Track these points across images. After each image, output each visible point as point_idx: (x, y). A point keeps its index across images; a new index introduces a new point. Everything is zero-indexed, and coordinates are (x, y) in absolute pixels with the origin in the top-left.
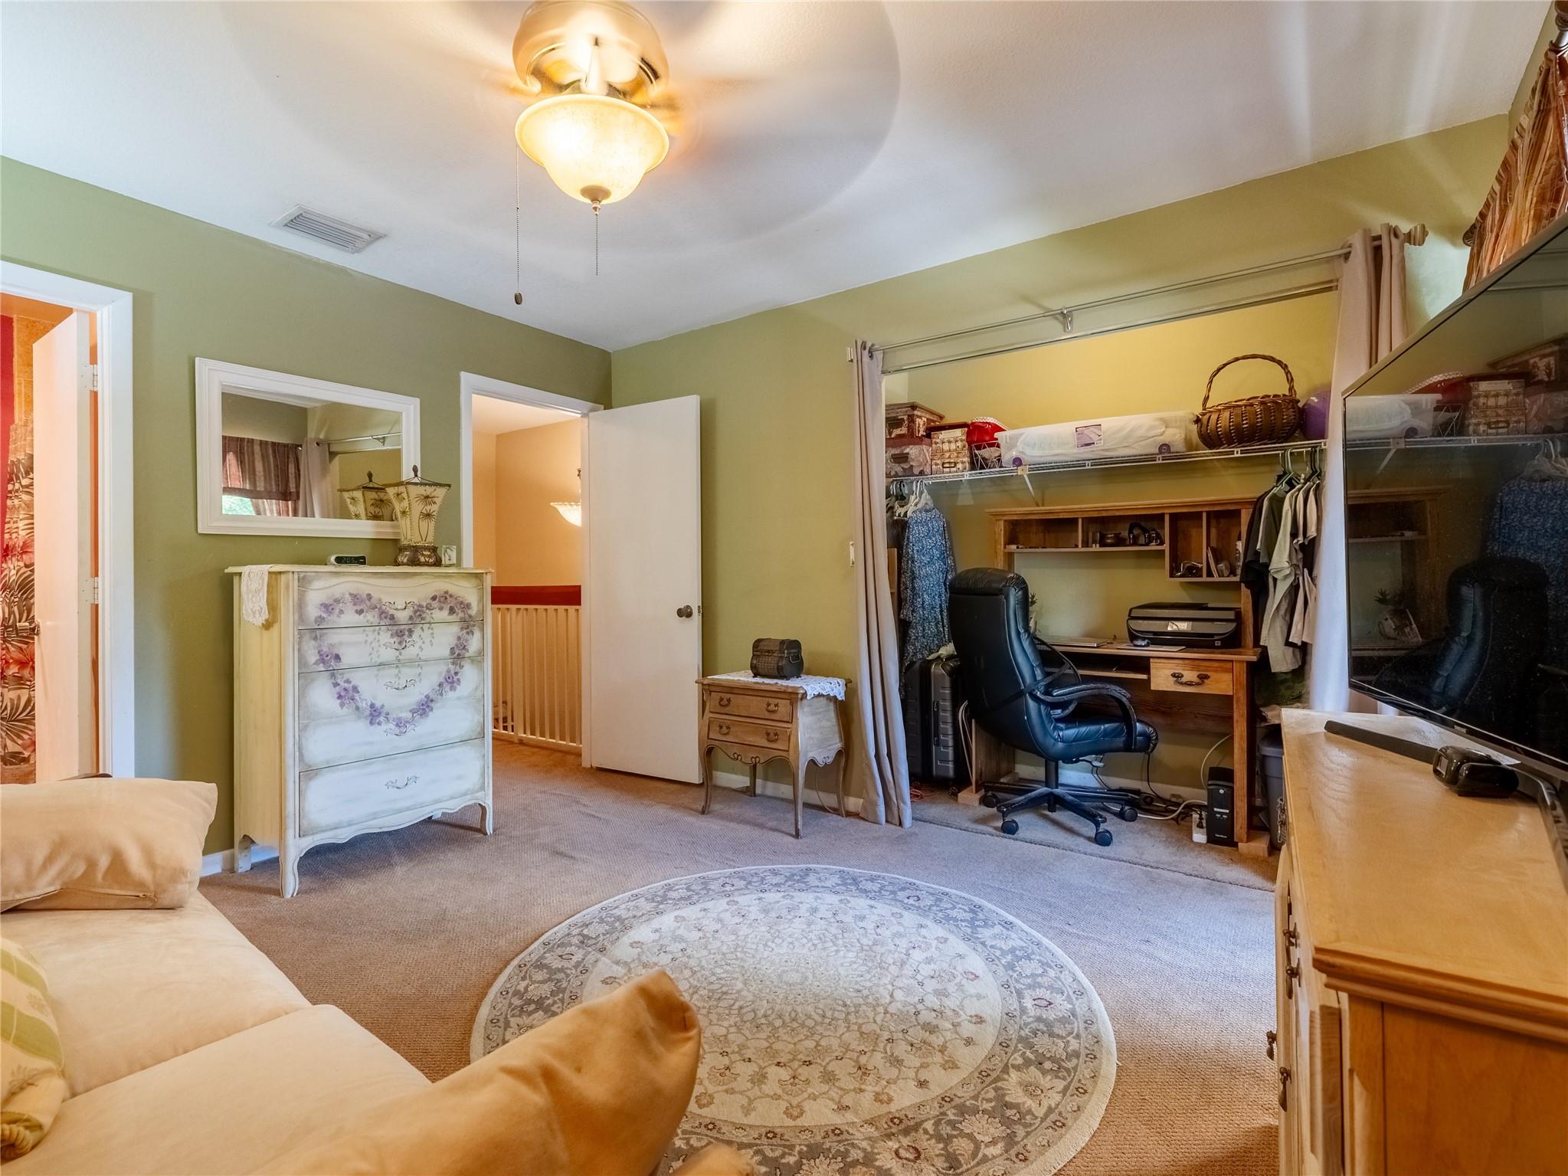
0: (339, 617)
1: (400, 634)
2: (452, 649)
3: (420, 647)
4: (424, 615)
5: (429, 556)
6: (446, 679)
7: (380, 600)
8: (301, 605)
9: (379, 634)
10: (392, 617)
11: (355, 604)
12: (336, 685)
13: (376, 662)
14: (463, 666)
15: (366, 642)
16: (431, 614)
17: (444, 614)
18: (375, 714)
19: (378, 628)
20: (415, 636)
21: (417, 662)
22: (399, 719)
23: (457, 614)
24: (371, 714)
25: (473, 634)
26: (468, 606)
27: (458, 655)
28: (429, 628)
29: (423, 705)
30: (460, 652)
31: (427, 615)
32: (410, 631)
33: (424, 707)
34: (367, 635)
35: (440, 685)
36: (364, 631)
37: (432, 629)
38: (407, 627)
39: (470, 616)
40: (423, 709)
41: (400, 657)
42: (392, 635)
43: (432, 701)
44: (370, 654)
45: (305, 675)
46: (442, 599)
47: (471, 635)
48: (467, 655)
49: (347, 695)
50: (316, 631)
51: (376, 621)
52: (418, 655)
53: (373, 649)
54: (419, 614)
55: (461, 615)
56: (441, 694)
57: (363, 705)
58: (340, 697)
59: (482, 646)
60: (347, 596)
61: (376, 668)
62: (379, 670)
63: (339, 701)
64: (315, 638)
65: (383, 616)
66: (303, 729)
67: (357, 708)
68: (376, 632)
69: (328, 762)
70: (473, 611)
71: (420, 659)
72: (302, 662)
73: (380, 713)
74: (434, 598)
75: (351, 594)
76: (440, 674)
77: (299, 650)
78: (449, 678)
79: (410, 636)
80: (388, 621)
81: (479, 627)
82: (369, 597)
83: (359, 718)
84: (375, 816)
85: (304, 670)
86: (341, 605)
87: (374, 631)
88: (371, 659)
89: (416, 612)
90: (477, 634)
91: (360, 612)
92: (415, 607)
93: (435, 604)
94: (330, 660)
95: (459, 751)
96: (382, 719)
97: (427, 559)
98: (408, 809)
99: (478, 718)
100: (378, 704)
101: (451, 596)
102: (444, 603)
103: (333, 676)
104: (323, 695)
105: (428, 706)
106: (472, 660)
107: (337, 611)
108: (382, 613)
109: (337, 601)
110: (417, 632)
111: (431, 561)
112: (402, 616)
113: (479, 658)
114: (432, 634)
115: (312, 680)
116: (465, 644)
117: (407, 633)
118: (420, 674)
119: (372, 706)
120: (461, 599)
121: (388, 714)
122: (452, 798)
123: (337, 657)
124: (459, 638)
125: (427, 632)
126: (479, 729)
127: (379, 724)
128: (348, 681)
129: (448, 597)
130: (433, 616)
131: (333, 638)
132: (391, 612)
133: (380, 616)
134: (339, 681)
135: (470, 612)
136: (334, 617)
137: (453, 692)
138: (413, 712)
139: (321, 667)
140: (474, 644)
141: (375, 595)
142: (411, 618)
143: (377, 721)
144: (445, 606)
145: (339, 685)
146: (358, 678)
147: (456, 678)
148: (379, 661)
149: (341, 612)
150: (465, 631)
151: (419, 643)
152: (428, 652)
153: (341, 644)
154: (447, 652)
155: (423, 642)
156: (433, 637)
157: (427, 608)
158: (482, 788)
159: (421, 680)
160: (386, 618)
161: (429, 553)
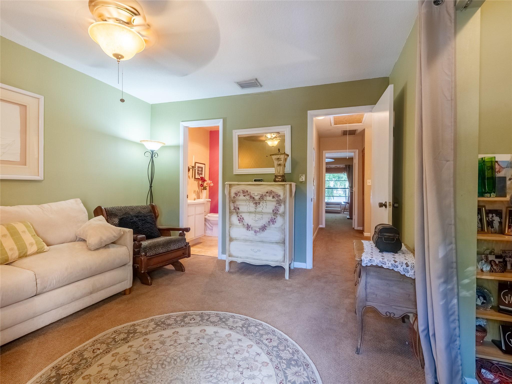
0: (239, 197)
1: (256, 203)
2: (273, 210)
3: (262, 208)
4: (264, 198)
5: (280, 179)
6: (271, 220)
7: (250, 192)
8: (230, 193)
9: (250, 203)
10: (254, 198)
11: (243, 193)
12: (238, 216)
13: (249, 211)
14: (277, 217)
15: (246, 205)
16: (266, 198)
17: (271, 198)
18: (248, 227)
19: (249, 201)
20: (261, 204)
21: (261, 213)
22: (255, 230)
23: (275, 199)
24: (247, 227)
25: (281, 206)
26: (280, 196)
27: (275, 212)
28: (265, 202)
29: (263, 227)
30: (276, 212)
31: (265, 198)
32: (259, 203)
33: (263, 228)
34: (246, 203)
35: (269, 222)
36: (246, 201)
37: (266, 203)
38: (258, 201)
39: (280, 199)
40: (263, 229)
41: (256, 211)
42: (253, 203)
43: (266, 227)
44: (247, 209)
45: (231, 213)
46: (270, 193)
47: (280, 206)
48: (279, 213)
49: (241, 220)
50: (233, 201)
51: (249, 199)
52: (261, 211)
53: (248, 207)
54: (262, 197)
55: (277, 199)
56: (269, 225)
57: (245, 224)
58: (239, 220)
59: (284, 210)
60: (241, 191)
61: (249, 213)
62: (250, 214)
63: (239, 221)
64: (233, 203)
65: (251, 197)
66: (230, 227)
67: (244, 224)
68: (249, 202)
69: (236, 238)
70: (282, 198)
71: (262, 212)
72: (230, 209)
73: (250, 227)
74: (267, 193)
75: (242, 190)
76: (269, 218)
77: (229, 205)
78: (272, 220)
79: (259, 204)
80: (252, 199)
81: (283, 203)
82: (247, 191)
83: (244, 227)
84: (247, 258)
85: (230, 211)
86: (239, 193)
87: (248, 202)
88: (248, 210)
89: (261, 197)
90: (283, 206)
91: (245, 196)
92: (261, 195)
93: (267, 194)
94: (237, 209)
95: (275, 246)
96: (250, 229)
97: (279, 180)
98: (257, 259)
99: (282, 236)
100: (249, 224)
101: (273, 192)
102: (271, 194)
103: (237, 213)
104: (235, 219)
105: (265, 228)
106: (281, 215)
107: (238, 195)
108: (251, 196)
109: (239, 192)
110: (261, 203)
111: (280, 180)
112: (257, 198)
113: (283, 215)
114: (266, 204)
115: (232, 214)
116: (278, 209)
117: (258, 203)
118: (262, 217)
119: (248, 224)
120: (277, 193)
121: (252, 228)
122: (272, 261)
123: (238, 209)
124: (276, 207)
125: (265, 204)
126: (283, 240)
127: (249, 230)
128: (241, 216)
129: (272, 192)
130: (267, 198)
131: (238, 203)
132: (253, 196)
133: (250, 197)
134: (239, 215)
135: (280, 198)
136: (237, 197)
137: (273, 225)
138: (260, 229)
139: (234, 211)
140: (281, 209)
141: (249, 191)
142: (259, 199)
143: (249, 229)
144: (271, 195)
145: (239, 216)
146: (244, 215)
147: (274, 220)
148: (250, 211)
149: (240, 195)
150: (278, 205)
151: (262, 207)
152: (265, 210)
153: (239, 205)
154: (271, 211)
155: (263, 207)
156: (267, 206)
157: (265, 196)
158: (284, 261)
159: (262, 219)
160: (252, 198)
161: (280, 177)
